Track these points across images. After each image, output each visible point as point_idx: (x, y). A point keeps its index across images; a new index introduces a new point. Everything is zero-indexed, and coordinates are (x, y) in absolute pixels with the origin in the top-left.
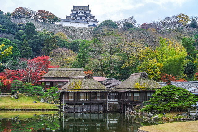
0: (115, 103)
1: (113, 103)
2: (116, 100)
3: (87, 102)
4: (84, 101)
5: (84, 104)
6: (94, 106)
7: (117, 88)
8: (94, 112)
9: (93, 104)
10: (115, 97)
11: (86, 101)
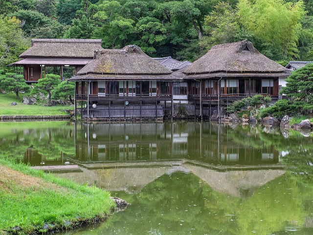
0: (182, 102)
1: (178, 102)
2: (185, 97)
3: (133, 100)
4: (128, 98)
5: (127, 103)
6: (147, 107)
7: (185, 73)
8: (146, 120)
9: (144, 103)
10: (182, 91)
11: (130, 97)
